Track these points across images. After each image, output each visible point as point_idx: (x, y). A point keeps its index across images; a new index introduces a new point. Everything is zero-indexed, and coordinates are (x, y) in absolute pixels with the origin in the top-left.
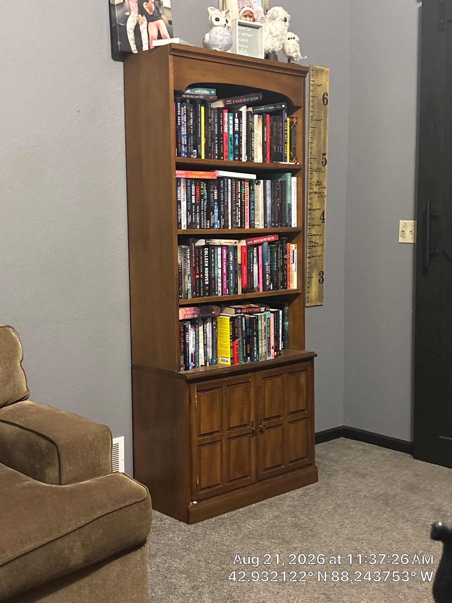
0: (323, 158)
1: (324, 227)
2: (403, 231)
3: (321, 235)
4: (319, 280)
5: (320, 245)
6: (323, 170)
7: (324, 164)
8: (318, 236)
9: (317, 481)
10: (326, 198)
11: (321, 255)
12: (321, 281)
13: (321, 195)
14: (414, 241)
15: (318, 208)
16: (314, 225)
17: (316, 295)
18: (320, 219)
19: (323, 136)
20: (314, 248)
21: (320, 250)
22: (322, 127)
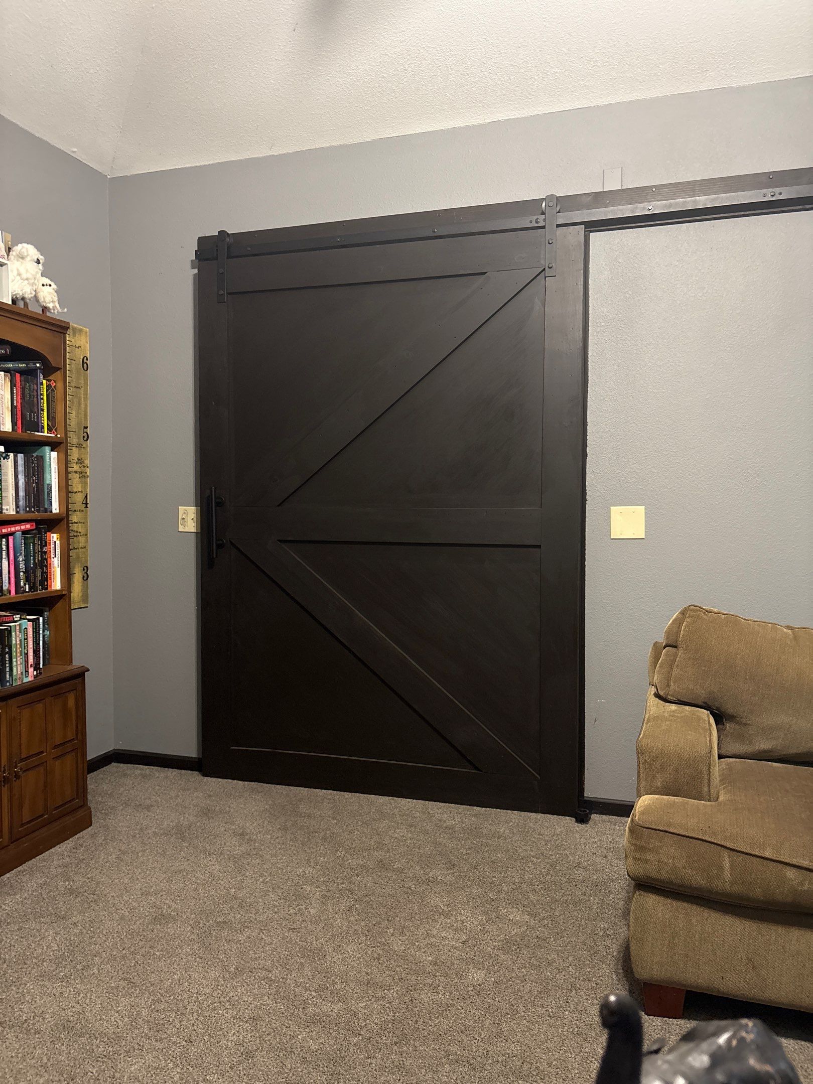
0: (84, 432)
1: (87, 512)
2: (184, 519)
3: (83, 523)
4: (84, 577)
5: (83, 535)
6: (84, 446)
7: (85, 439)
8: (80, 524)
9: (91, 825)
10: (89, 479)
11: (85, 547)
12: (86, 578)
13: (83, 475)
14: (197, 529)
15: (80, 490)
16: (75, 511)
17: (80, 595)
18: (83, 504)
19: (83, 406)
20: (75, 538)
21: (83, 541)
22: (82, 396)
